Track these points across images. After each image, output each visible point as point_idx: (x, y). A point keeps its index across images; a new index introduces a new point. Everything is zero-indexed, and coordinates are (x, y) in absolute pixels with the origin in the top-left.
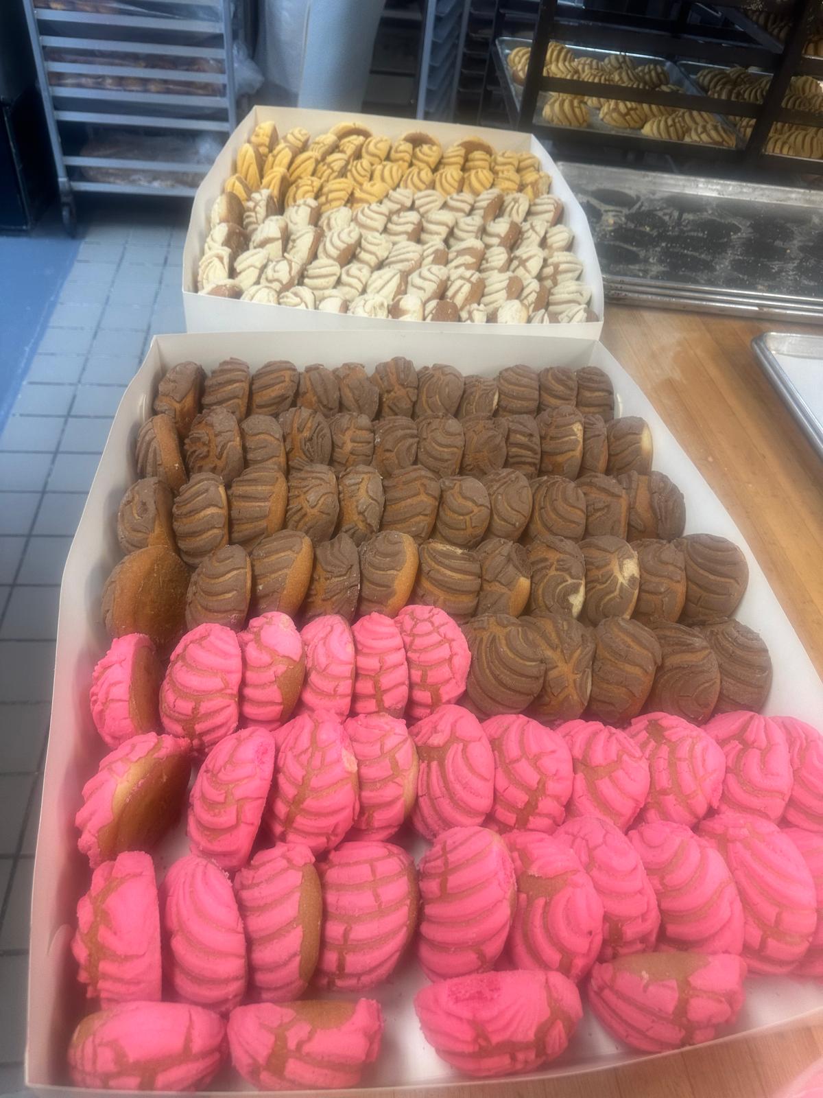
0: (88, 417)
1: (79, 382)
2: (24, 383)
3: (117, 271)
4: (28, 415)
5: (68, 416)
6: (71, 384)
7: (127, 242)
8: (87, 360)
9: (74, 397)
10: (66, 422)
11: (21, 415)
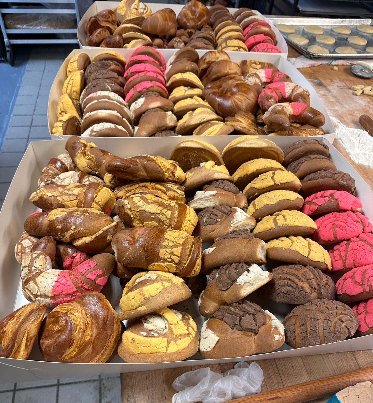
0: (39, 126)
1: (34, 114)
2: (12, 115)
3: (43, 74)
4: (15, 126)
5: (31, 126)
6: (30, 115)
7: (46, 63)
8: (35, 107)
9: (32, 120)
10: (30, 128)
11: (13, 126)
